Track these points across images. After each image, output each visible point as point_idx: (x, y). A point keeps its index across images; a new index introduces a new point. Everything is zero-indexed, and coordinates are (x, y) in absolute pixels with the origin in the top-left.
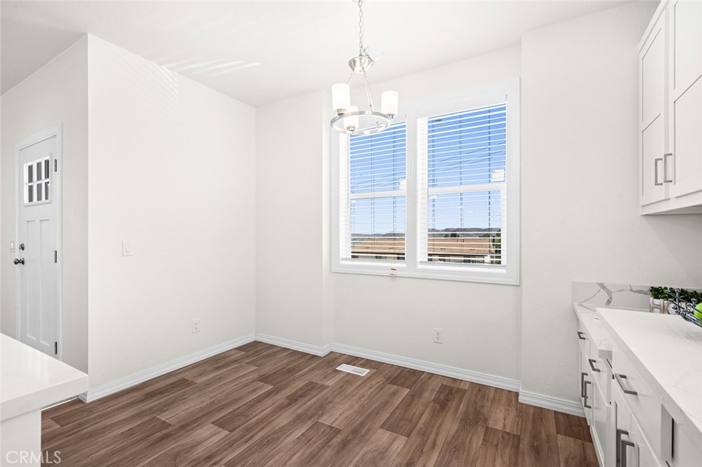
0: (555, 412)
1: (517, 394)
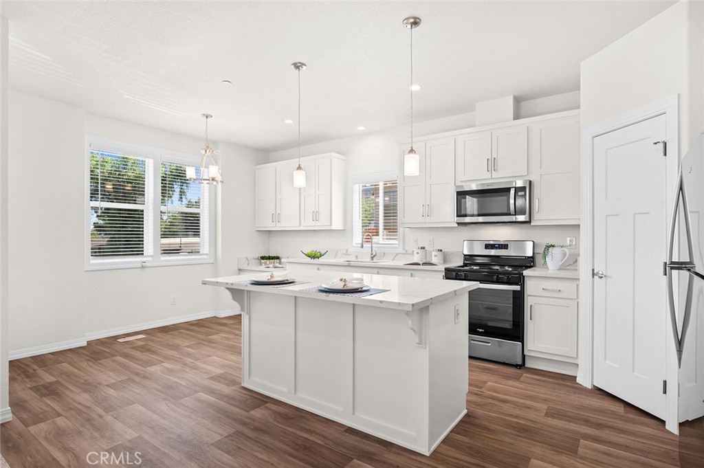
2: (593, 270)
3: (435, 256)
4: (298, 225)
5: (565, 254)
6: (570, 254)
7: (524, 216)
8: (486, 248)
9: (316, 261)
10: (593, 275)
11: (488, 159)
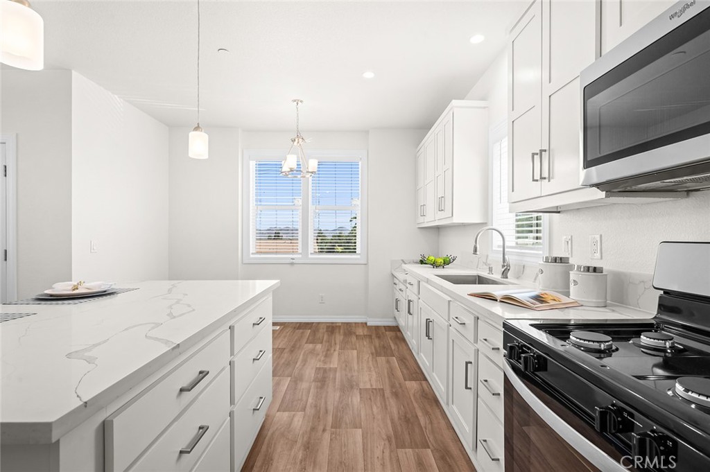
0: (384, 326)
1: (366, 323)
3: (575, 283)
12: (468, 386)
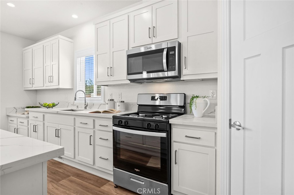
2: (230, 120)
3: (119, 106)
4: (43, 86)
5: (207, 104)
6: (210, 104)
7: (173, 72)
8: (152, 100)
9: (50, 110)
10: (230, 126)
11: (150, 28)
12: (91, 144)
